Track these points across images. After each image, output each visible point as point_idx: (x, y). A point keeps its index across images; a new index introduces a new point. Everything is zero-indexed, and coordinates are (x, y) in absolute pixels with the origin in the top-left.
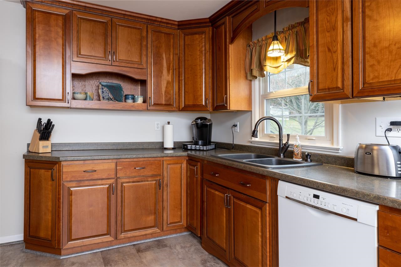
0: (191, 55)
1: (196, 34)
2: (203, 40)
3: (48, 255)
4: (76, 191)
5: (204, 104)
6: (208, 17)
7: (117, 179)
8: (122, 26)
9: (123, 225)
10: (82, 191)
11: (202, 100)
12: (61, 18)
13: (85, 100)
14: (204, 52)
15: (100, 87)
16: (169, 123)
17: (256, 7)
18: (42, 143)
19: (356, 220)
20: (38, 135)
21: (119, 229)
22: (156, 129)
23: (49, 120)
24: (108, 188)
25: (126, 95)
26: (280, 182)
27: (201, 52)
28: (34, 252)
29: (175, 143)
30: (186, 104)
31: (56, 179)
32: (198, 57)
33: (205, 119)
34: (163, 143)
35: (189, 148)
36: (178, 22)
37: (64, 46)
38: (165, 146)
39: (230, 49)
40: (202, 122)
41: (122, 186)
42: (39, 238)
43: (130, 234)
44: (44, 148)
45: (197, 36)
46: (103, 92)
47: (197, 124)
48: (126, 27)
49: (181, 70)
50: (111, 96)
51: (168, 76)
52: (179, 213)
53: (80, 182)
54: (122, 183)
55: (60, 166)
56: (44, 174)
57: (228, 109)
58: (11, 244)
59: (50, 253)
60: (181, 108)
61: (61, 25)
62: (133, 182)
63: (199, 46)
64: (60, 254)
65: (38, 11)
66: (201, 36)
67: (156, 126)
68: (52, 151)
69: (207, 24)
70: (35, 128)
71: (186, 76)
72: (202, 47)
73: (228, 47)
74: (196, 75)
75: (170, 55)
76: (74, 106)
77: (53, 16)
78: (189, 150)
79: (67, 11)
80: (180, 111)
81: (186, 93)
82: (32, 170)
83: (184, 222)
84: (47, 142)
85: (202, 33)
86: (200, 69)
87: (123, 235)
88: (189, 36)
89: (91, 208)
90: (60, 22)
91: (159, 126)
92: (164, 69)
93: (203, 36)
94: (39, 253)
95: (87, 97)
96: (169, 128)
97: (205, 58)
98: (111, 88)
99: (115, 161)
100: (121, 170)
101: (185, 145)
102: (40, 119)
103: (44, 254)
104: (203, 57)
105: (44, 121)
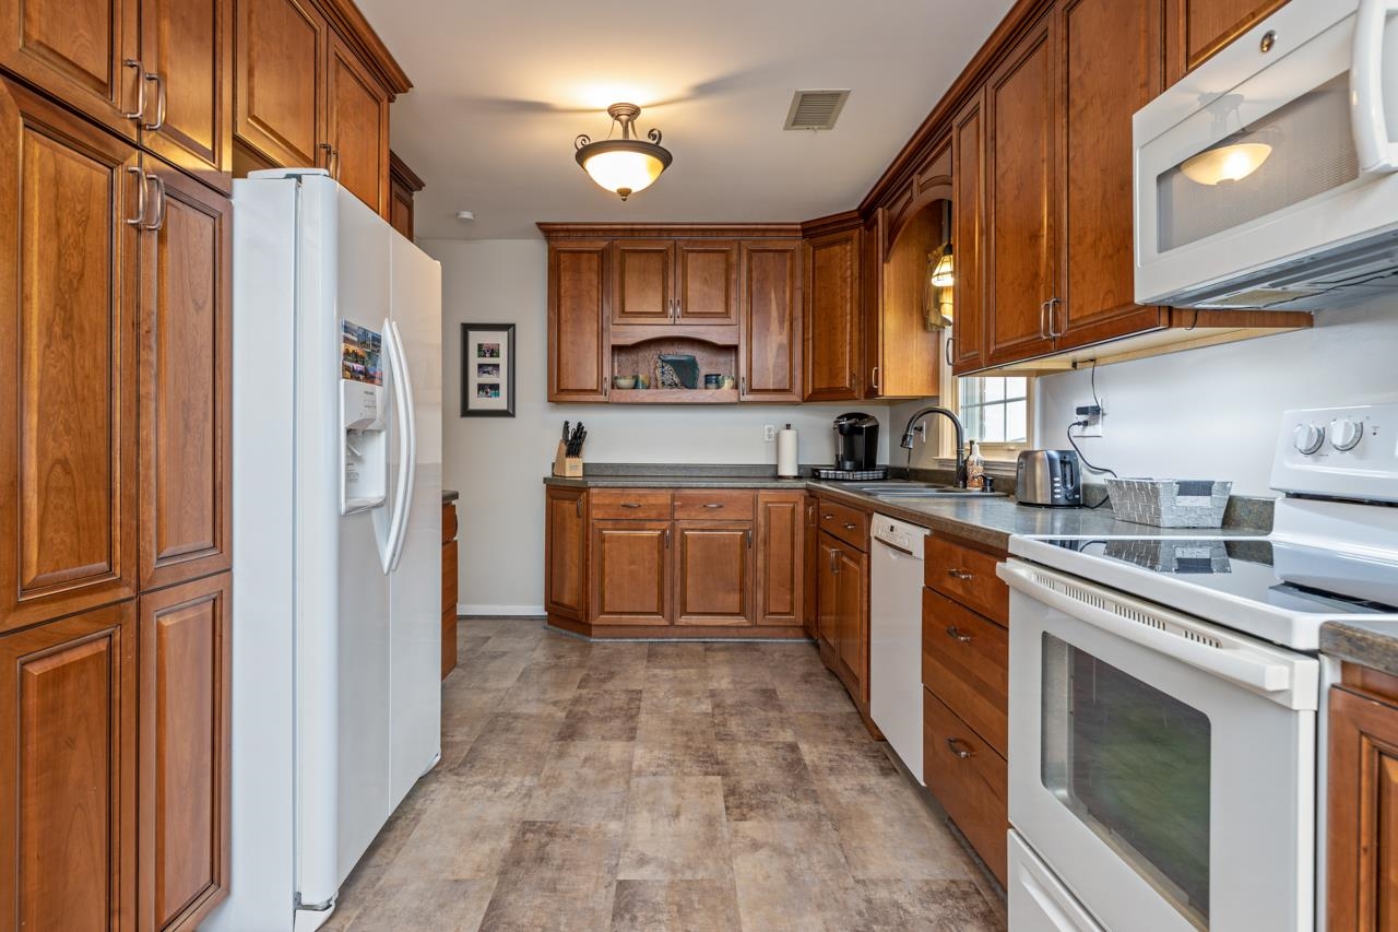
0: (825, 288)
1: (834, 243)
2: (849, 254)
3: (575, 635)
4: (611, 536)
5: (848, 385)
6: (855, 208)
7: (674, 521)
8: (693, 251)
9: (684, 603)
10: (619, 537)
11: (844, 378)
12: (595, 256)
13: (634, 388)
14: (849, 279)
15: (660, 363)
16: (788, 427)
17: (908, 194)
18: (569, 461)
19: (910, 553)
20: (565, 448)
21: (678, 607)
22: (767, 439)
23: (580, 424)
24: (660, 535)
25: (706, 376)
26: (875, 515)
27: (845, 281)
28: (558, 629)
29: (800, 467)
30: (817, 386)
31: (583, 515)
32: (839, 291)
33: (862, 416)
34: (776, 467)
35: (823, 476)
36: (802, 224)
37: (600, 301)
38: (781, 473)
39: (885, 272)
40: (850, 422)
41: (682, 535)
42: (563, 606)
43: (694, 620)
44: (573, 469)
45: (837, 248)
46: (663, 373)
47: (841, 427)
48: (700, 251)
49: (806, 320)
50: (677, 380)
51: (781, 333)
52: (788, 597)
53: (617, 522)
54: (683, 530)
55: (588, 495)
56: (568, 507)
57: (880, 394)
58: (531, 619)
59: (579, 632)
60: (806, 396)
61: (596, 268)
62: (702, 530)
63: (841, 267)
64: (590, 635)
65: (565, 252)
66: (845, 249)
67: (766, 433)
68: (584, 476)
69: (857, 222)
70: (561, 437)
71: (817, 332)
72: (846, 270)
73: (880, 270)
74: (834, 328)
75: (784, 292)
76: (615, 400)
77: (585, 255)
78: (824, 479)
79: (606, 243)
80: (807, 401)
81: (816, 366)
82: (555, 501)
83: (798, 617)
84: (577, 459)
85: (848, 240)
86: (842, 316)
87: (683, 620)
88: (823, 250)
89: (633, 567)
90: (595, 264)
91: (773, 433)
92: (772, 320)
93: (849, 248)
94: (564, 632)
95: (637, 382)
96: (788, 438)
97: (852, 292)
98: (678, 366)
99: (670, 492)
100: (681, 507)
101: (817, 470)
102: (567, 423)
103: (570, 633)
104: (849, 290)
105: (573, 427)
